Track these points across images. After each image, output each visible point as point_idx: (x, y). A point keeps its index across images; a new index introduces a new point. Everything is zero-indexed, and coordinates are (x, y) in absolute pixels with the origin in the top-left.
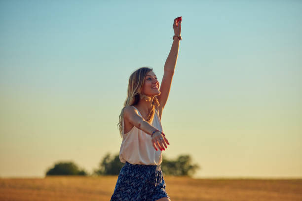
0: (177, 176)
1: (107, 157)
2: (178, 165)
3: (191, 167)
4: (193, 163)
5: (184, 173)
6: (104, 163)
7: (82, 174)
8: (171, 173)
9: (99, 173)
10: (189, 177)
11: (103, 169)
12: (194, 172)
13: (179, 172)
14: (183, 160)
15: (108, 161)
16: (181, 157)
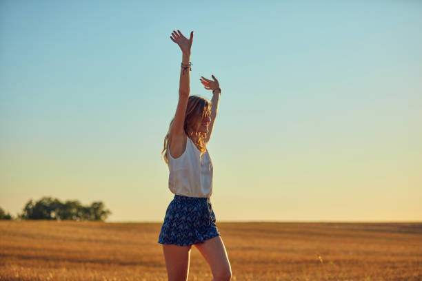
0: (91, 220)
1: (30, 203)
2: (92, 211)
3: (103, 213)
4: (105, 209)
5: (97, 218)
6: (27, 209)
7: (8, 218)
8: (86, 218)
9: (23, 217)
10: (102, 221)
11: (26, 214)
12: (106, 217)
13: (93, 217)
14: (96, 206)
15: (31, 207)
16: (95, 204)
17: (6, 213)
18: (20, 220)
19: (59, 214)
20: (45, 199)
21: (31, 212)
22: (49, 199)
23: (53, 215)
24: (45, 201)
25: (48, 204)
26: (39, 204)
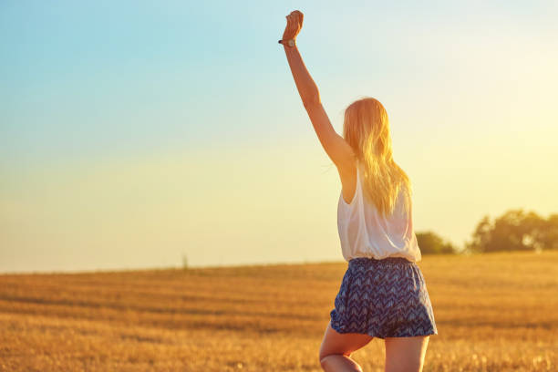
1: (484, 223)
6: (479, 232)
7: (448, 250)
9: (473, 247)
11: (478, 240)
15: (486, 229)
17: (445, 243)
18: (468, 254)
19: (537, 240)
20: (511, 212)
21: (488, 238)
22: (519, 214)
23: (527, 241)
24: (511, 216)
25: (517, 222)
26: (501, 223)
